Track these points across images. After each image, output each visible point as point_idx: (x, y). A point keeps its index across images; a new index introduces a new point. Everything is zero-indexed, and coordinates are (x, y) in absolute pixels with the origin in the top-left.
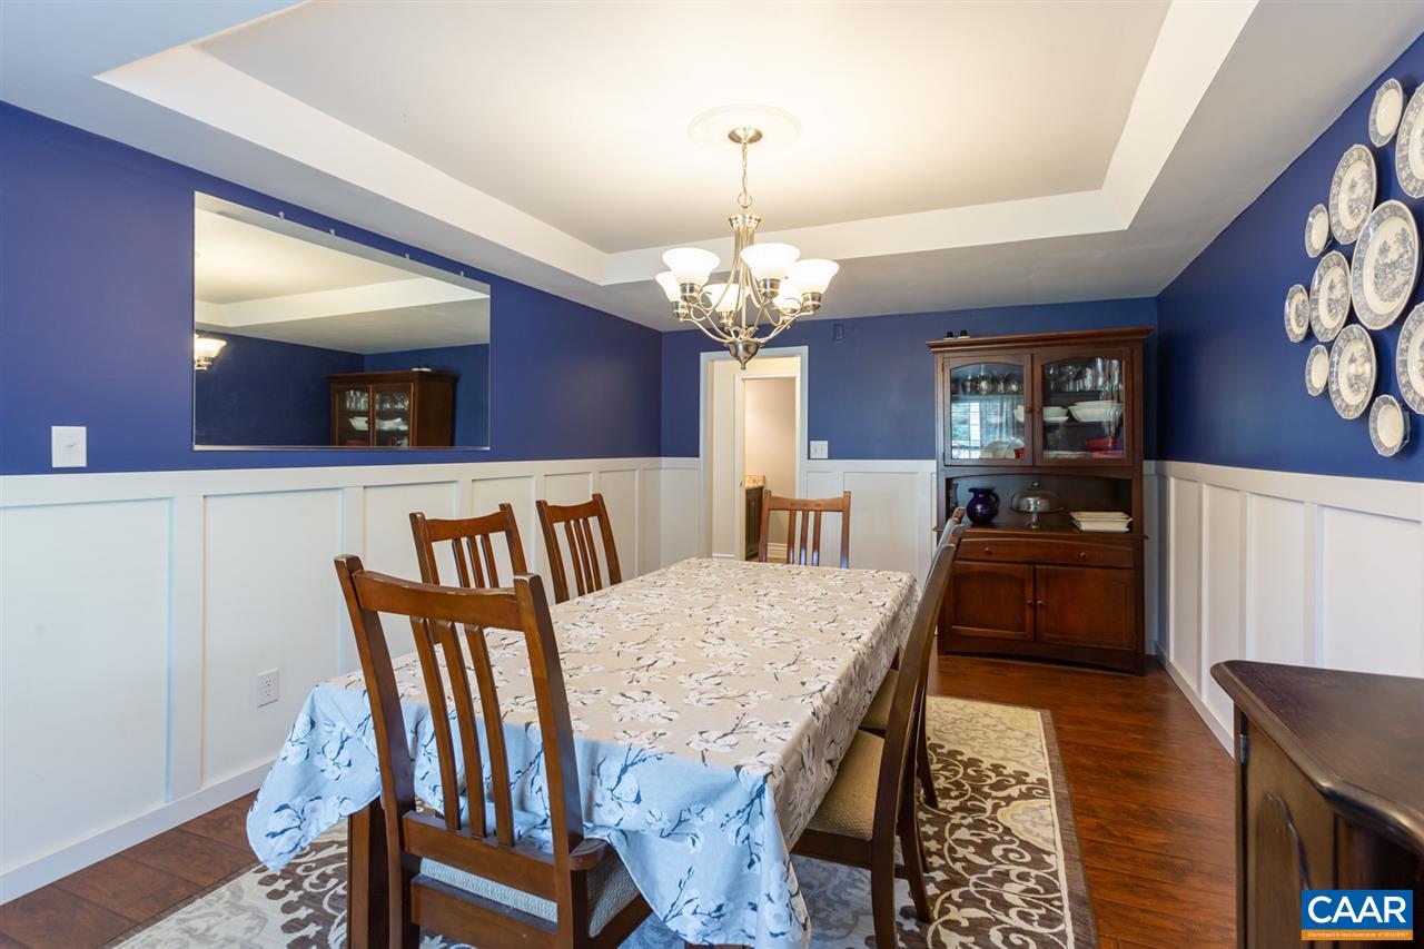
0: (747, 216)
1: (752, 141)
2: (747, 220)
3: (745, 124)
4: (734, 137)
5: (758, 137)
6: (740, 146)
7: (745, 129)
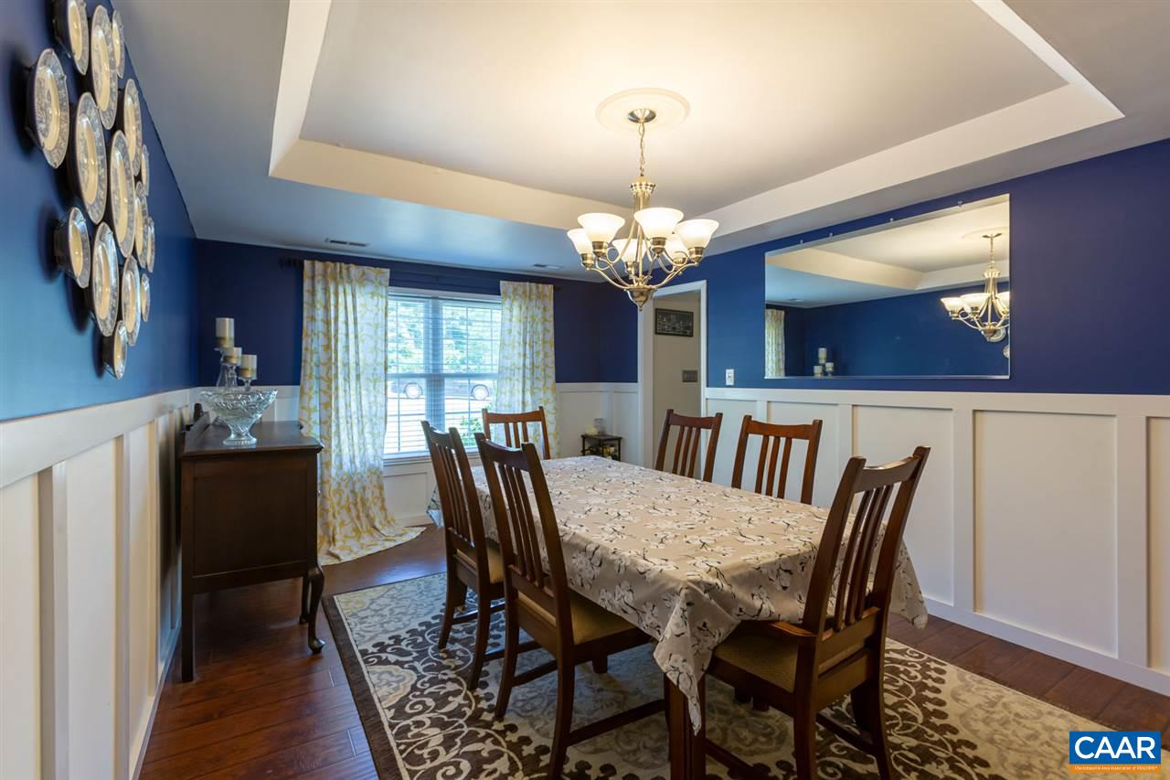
0: (644, 183)
2: (643, 186)
3: (641, 106)
7: (641, 110)
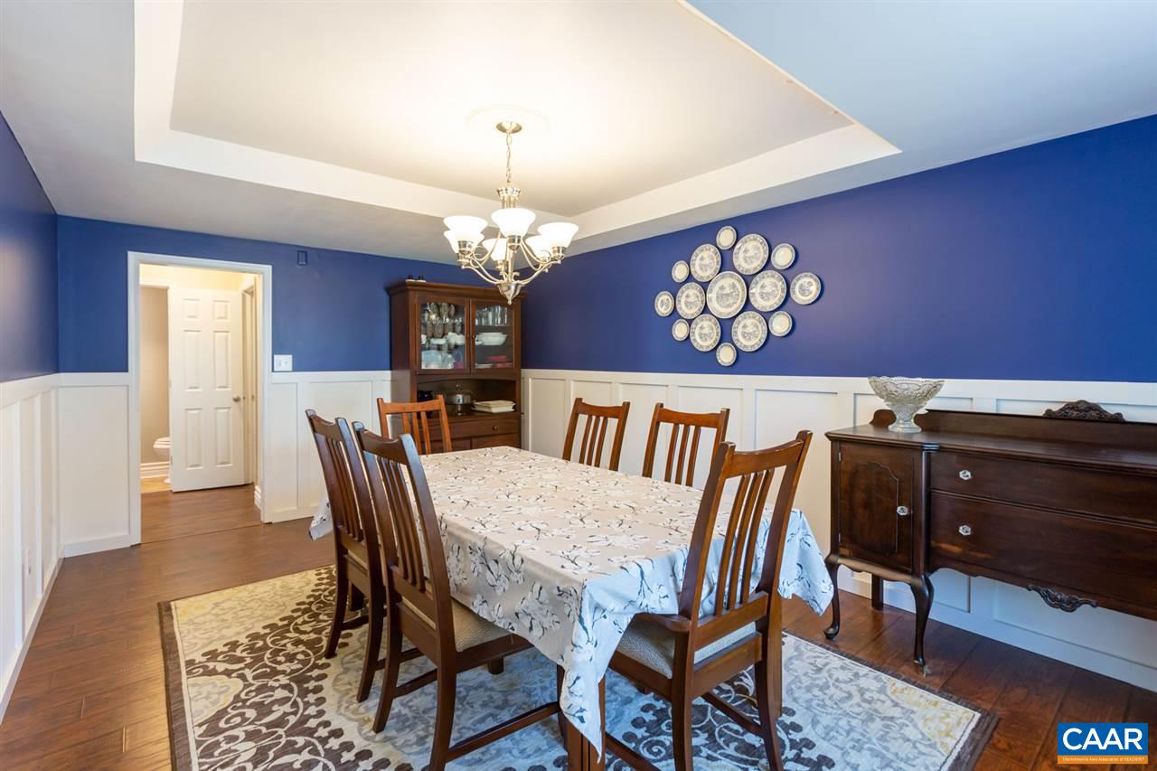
1: (514, 132)
4: (501, 128)
5: (518, 129)
6: (505, 134)
